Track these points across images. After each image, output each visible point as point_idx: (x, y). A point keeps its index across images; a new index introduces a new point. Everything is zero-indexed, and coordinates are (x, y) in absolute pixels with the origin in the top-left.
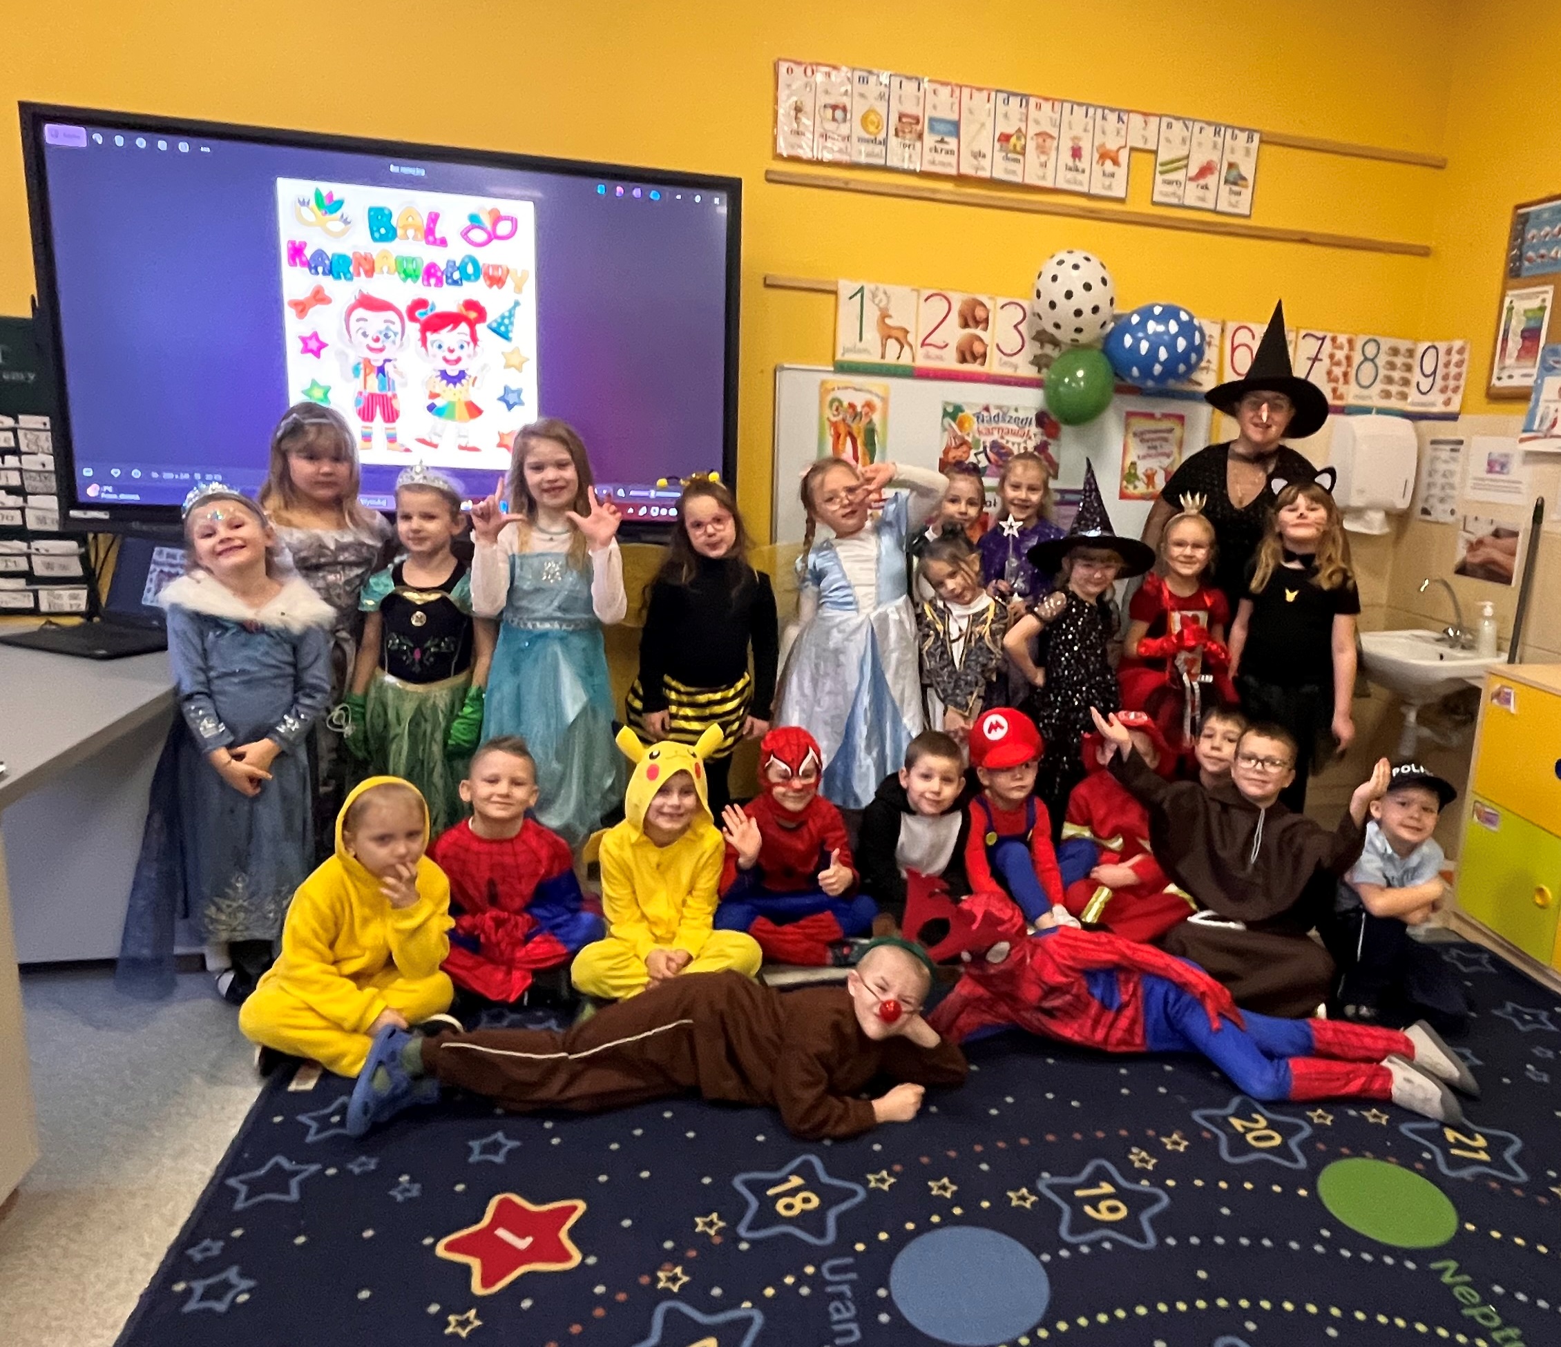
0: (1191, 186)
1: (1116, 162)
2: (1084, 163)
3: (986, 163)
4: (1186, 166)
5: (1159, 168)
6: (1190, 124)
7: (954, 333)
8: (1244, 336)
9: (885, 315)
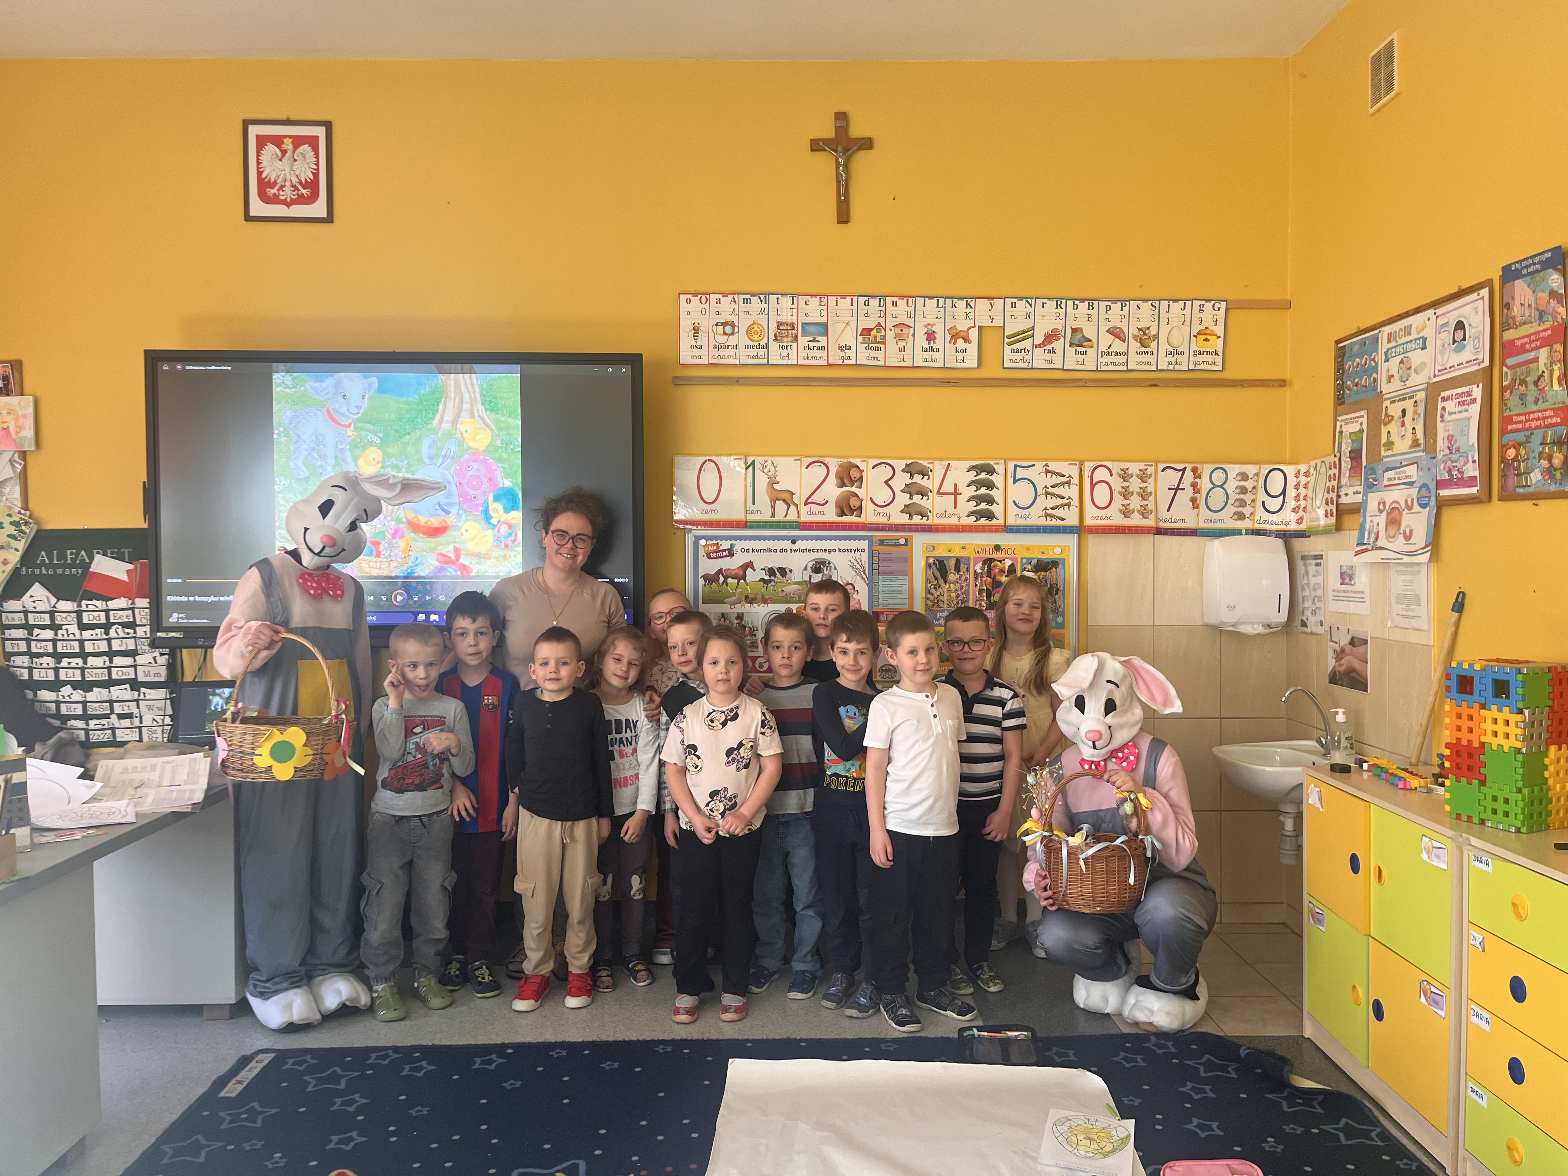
0: (1039, 351)
1: (966, 340)
2: (938, 344)
3: (851, 353)
4: (1033, 336)
5: (1006, 340)
6: (1032, 302)
7: (832, 491)
8: (1102, 474)
9: (773, 481)
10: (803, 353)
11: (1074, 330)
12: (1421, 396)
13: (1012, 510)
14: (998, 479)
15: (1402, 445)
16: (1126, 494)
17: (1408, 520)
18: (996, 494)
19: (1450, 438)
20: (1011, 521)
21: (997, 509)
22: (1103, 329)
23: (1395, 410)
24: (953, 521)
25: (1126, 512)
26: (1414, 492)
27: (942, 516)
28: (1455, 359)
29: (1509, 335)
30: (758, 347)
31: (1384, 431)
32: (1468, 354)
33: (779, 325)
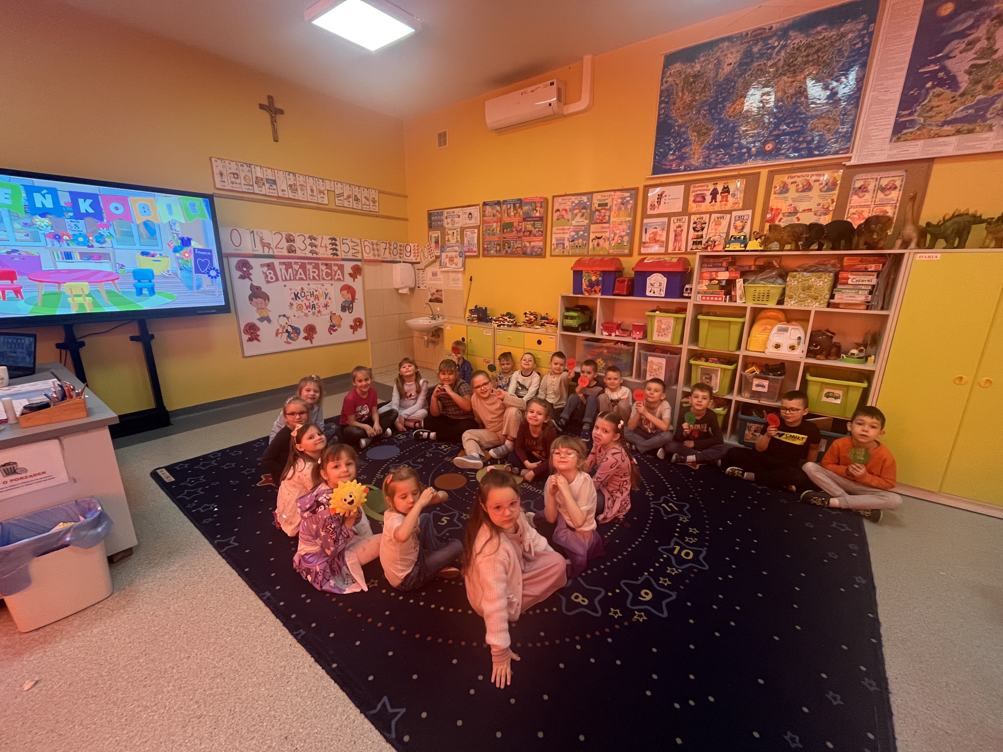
0: (345, 201)
1: (324, 194)
2: (315, 194)
3: (286, 193)
7: (284, 244)
8: (366, 243)
9: (262, 239)
10: (268, 190)
11: (355, 196)
12: (459, 230)
13: (343, 253)
14: (338, 243)
15: (453, 241)
16: (374, 250)
17: (455, 260)
18: (338, 248)
19: (469, 241)
20: (343, 257)
21: (338, 253)
22: (363, 196)
23: (450, 232)
24: (326, 256)
25: (374, 255)
26: (458, 253)
27: (323, 254)
28: (469, 222)
29: (485, 218)
30: (249, 185)
31: (447, 237)
32: (473, 221)
33: (257, 178)
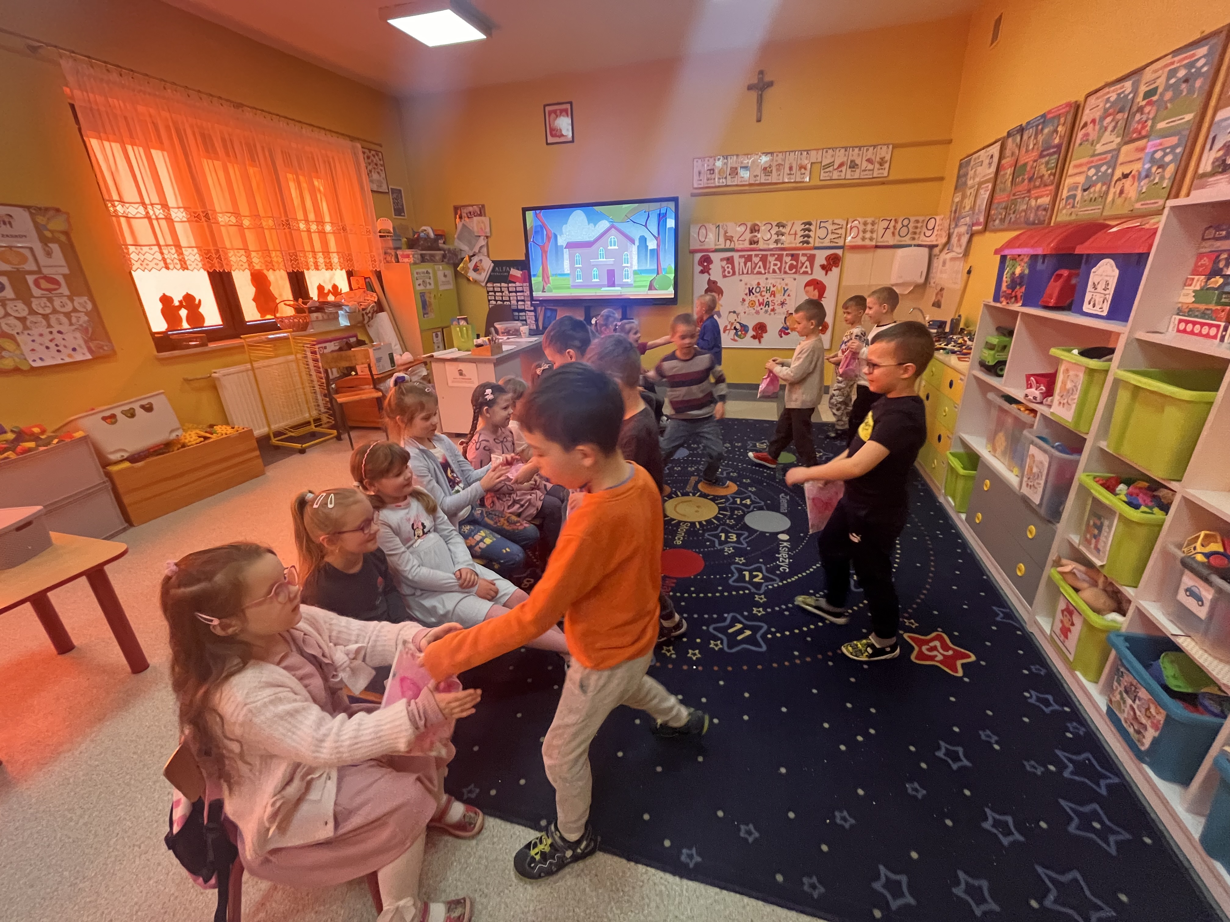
0: (835, 172)
1: (805, 169)
2: (794, 171)
3: (759, 178)
4: (833, 165)
5: (822, 168)
6: (835, 150)
7: (748, 236)
8: (856, 223)
9: (726, 232)
11: (852, 161)
12: (976, 187)
13: (817, 240)
14: (812, 228)
15: (967, 208)
16: (865, 232)
17: (962, 240)
18: (811, 233)
19: (979, 205)
20: (817, 245)
21: (811, 240)
22: (864, 159)
23: (969, 193)
24: (794, 245)
25: (863, 239)
26: (966, 228)
27: (790, 243)
28: (988, 171)
29: (1002, 162)
30: (723, 178)
31: (964, 201)
32: (991, 169)
33: (731, 168)
